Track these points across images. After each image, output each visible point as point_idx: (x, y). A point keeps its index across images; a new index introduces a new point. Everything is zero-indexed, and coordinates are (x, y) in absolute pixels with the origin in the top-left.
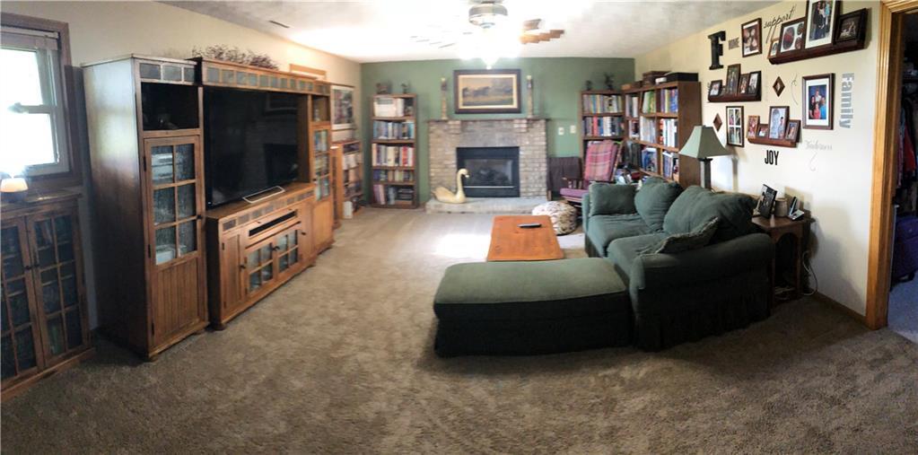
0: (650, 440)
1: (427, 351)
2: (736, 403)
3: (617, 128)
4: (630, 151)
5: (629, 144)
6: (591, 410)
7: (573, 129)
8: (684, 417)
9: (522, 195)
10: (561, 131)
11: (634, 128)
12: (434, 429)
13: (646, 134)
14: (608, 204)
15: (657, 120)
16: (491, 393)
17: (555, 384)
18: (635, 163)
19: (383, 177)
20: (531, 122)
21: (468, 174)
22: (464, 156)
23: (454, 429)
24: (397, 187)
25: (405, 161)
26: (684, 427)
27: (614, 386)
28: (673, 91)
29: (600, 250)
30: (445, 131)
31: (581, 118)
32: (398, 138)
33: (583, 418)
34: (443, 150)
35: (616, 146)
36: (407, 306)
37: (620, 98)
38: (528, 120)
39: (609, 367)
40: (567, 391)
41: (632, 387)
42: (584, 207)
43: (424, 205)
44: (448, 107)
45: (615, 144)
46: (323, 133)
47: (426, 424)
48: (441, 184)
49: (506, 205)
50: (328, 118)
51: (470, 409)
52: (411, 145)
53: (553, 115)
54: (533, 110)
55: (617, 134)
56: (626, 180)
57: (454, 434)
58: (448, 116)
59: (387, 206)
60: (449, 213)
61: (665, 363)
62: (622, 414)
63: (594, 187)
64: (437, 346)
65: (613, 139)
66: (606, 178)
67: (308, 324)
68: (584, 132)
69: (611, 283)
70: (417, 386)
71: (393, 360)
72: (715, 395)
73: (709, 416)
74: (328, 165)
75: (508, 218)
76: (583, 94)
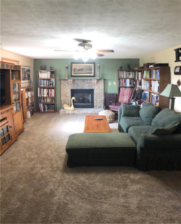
0: (139, 201)
1: (64, 166)
2: (170, 197)
3: (132, 84)
4: (137, 92)
5: (137, 89)
6: (119, 187)
7: (115, 83)
8: (151, 196)
9: (94, 107)
10: (110, 84)
11: (139, 83)
12: (69, 192)
13: (145, 86)
14: (128, 113)
15: (150, 81)
16: (87, 179)
17: (107, 176)
18: (139, 97)
19: (42, 101)
20: (98, 80)
21: (75, 99)
22: (74, 92)
23: (76, 191)
24: (48, 105)
25: (51, 95)
26: (150, 200)
27: (127, 180)
28: (157, 70)
29: (125, 130)
30: (67, 83)
31: (118, 79)
32: (48, 86)
33: (116, 189)
34: (66, 90)
35: (132, 90)
36: (56, 151)
37: (133, 73)
38: (97, 80)
39: (126, 173)
40: (111, 179)
41: (133, 182)
42: (119, 114)
43: (59, 111)
44: (68, 75)
45: (132, 89)
46: (17, 85)
47: (67, 191)
48: (65, 103)
49: (89, 111)
50: (19, 78)
51: (80, 184)
52: (53, 88)
53: (107, 78)
54: (99, 76)
55: (132, 85)
56: (136, 104)
57: (76, 193)
58: (68, 78)
59: (44, 112)
60: (68, 114)
61: (146, 176)
62: (129, 190)
63: (123, 106)
64: (68, 164)
65: (130, 87)
66: (127, 102)
67: (20, 164)
68: (119, 85)
69: (129, 143)
70: (62, 178)
71: (53, 170)
72: (163, 192)
73: (159, 199)
74: (19, 97)
75: (90, 116)
76: (119, 71)
